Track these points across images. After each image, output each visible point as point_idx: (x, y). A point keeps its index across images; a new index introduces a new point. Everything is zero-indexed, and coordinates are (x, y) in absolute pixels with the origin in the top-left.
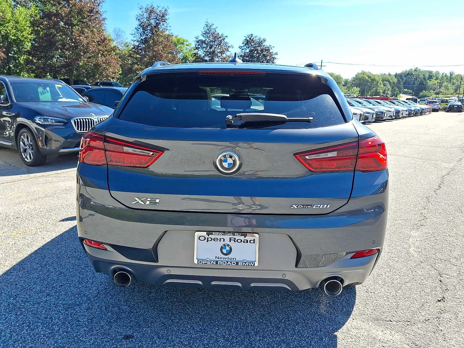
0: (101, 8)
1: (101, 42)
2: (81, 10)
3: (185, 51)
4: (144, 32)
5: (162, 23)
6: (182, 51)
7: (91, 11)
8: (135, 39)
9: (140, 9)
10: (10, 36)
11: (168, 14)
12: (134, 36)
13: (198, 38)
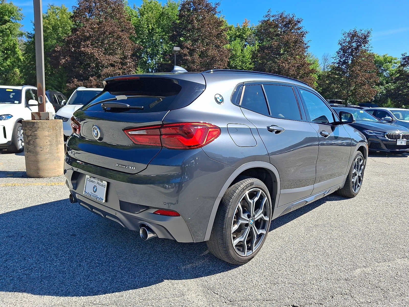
0: (304, 38)
1: (301, 67)
2: (288, 42)
3: (391, 69)
4: (344, 55)
5: (363, 45)
6: (388, 69)
7: (296, 42)
8: (335, 61)
9: (343, 34)
10: (238, 67)
11: (370, 36)
12: (335, 59)
13: (404, 55)
